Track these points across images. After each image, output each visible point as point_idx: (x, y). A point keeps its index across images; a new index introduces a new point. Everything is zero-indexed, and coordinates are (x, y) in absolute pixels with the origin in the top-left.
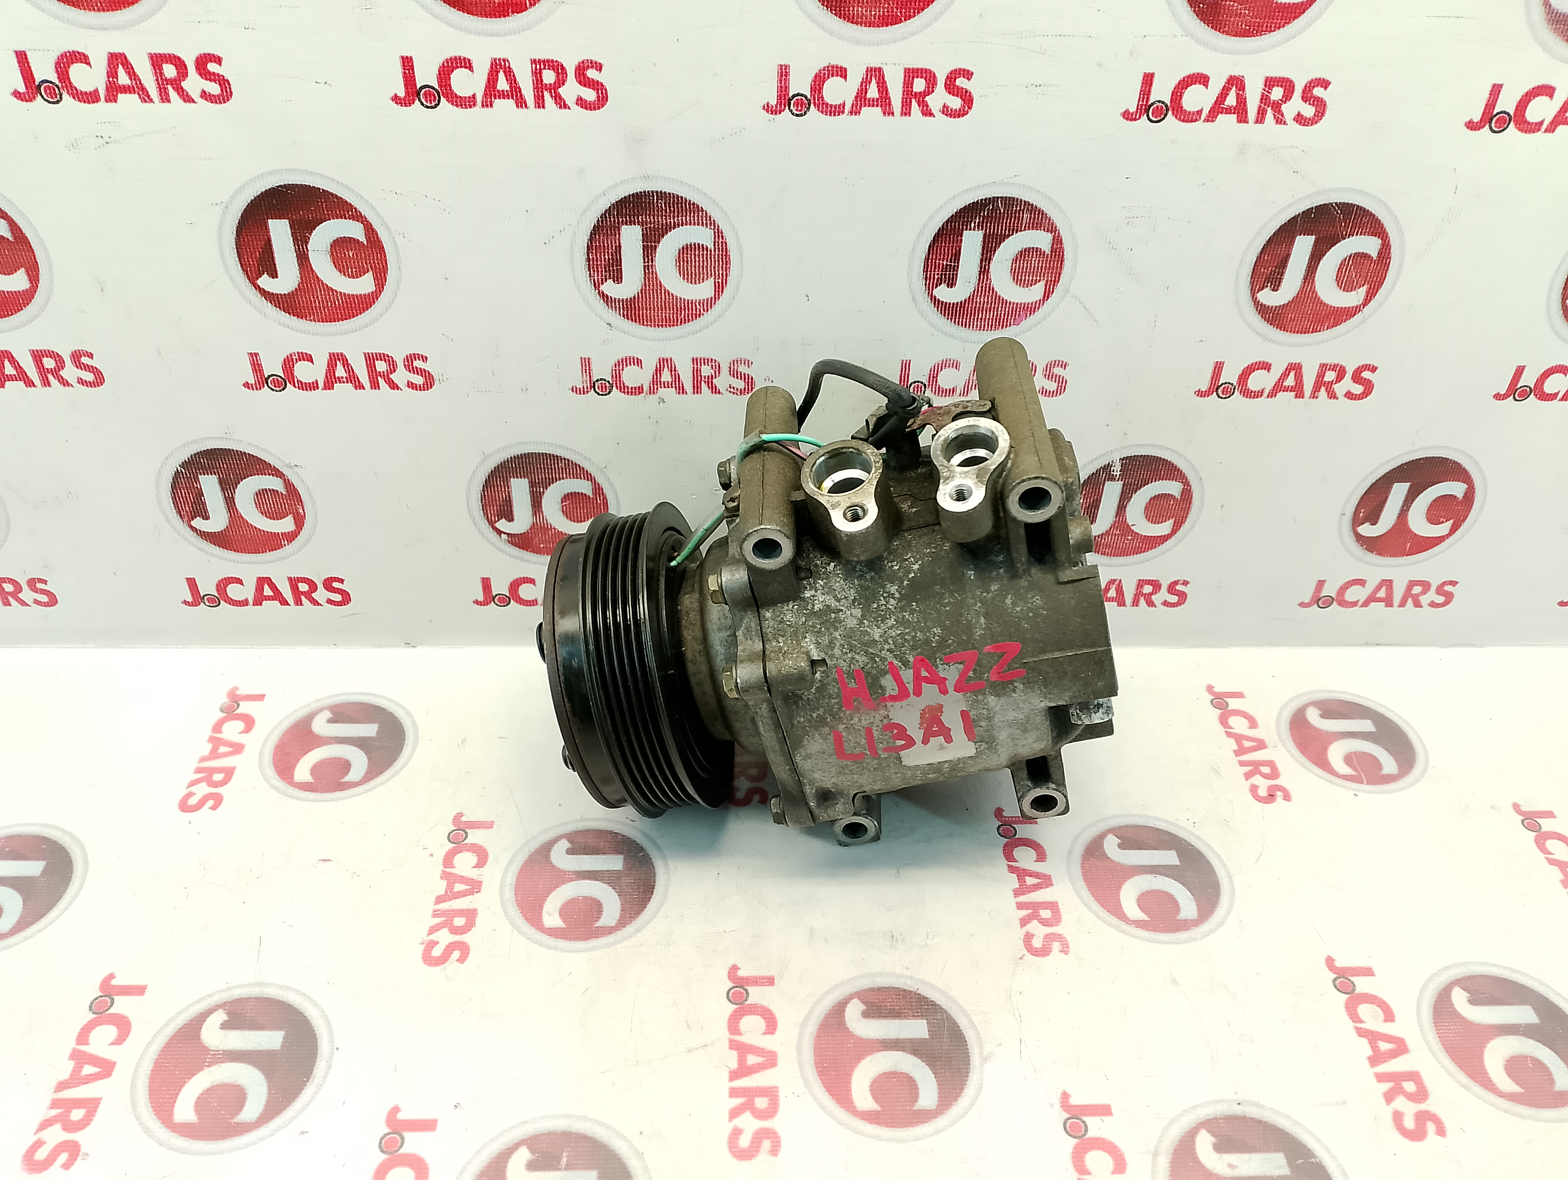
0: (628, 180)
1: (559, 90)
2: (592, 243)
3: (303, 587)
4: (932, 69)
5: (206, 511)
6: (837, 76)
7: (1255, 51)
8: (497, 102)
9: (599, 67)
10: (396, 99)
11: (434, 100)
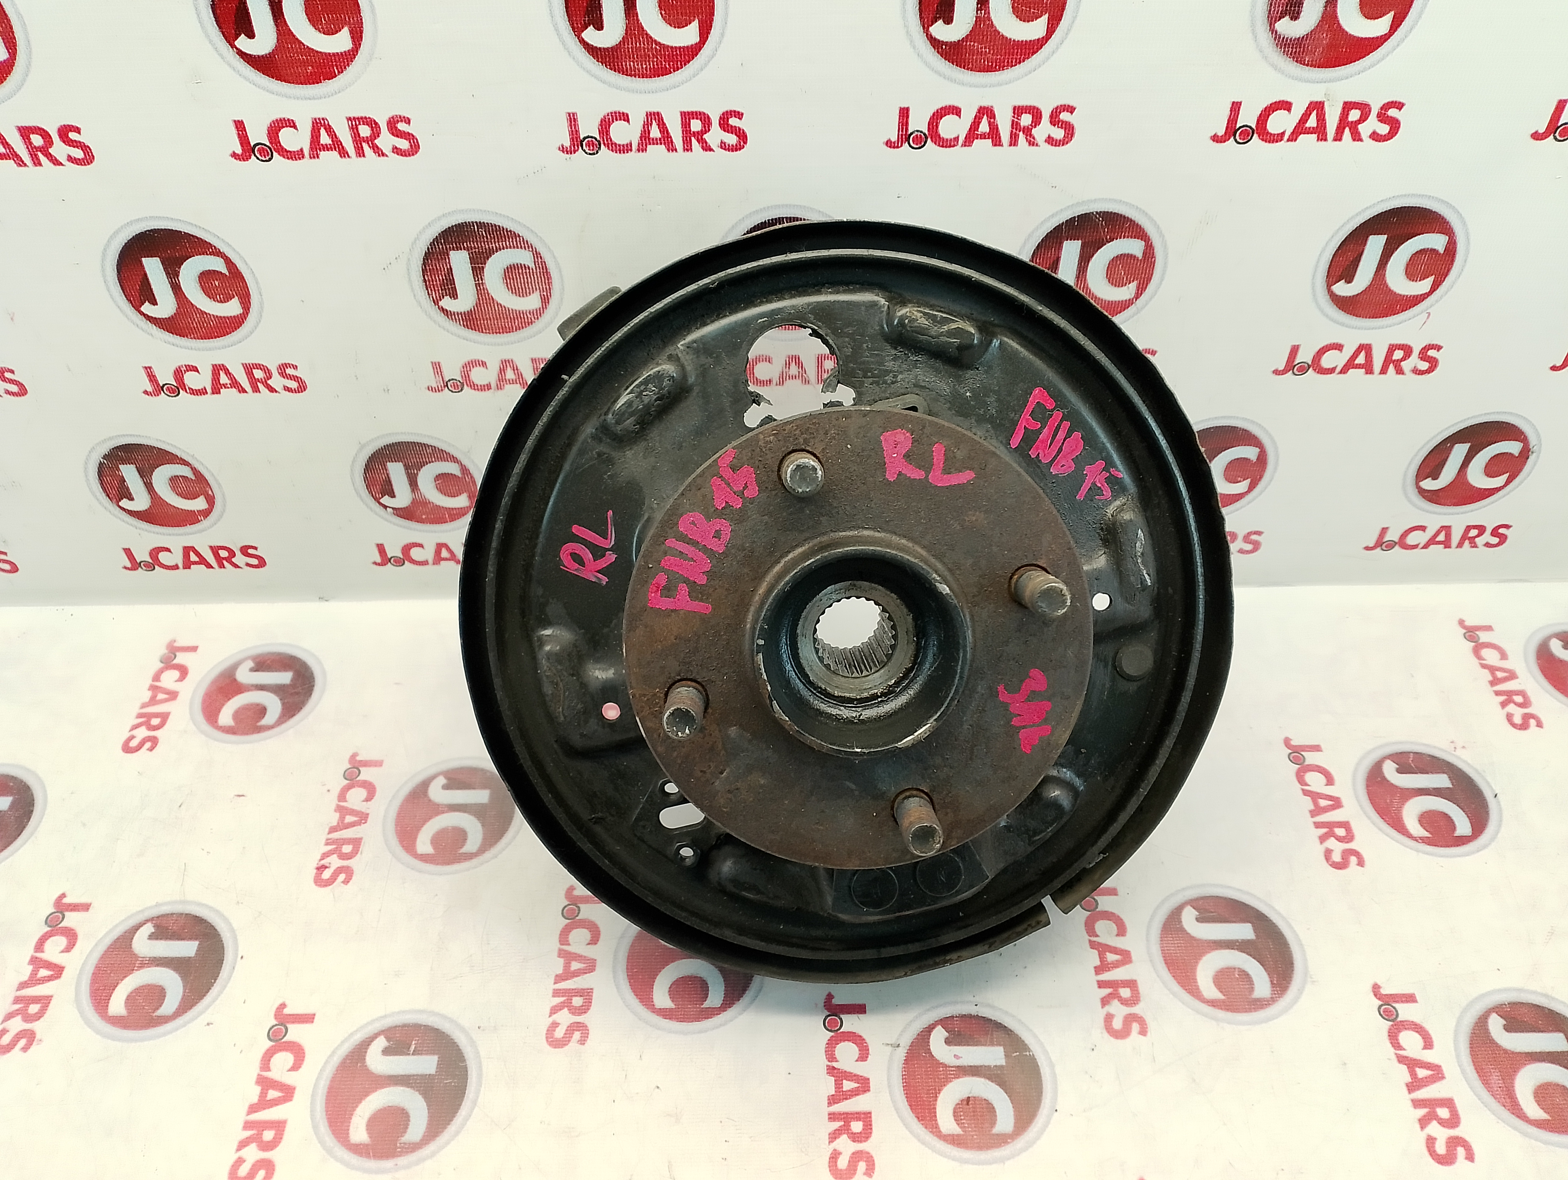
0: (449, 213)
1: (376, 141)
2: (425, 267)
3: (224, 554)
4: (705, 111)
5: (130, 494)
6: (620, 120)
7: (1000, 84)
8: (322, 154)
9: (408, 121)
10: (234, 155)
11: (268, 155)
